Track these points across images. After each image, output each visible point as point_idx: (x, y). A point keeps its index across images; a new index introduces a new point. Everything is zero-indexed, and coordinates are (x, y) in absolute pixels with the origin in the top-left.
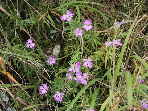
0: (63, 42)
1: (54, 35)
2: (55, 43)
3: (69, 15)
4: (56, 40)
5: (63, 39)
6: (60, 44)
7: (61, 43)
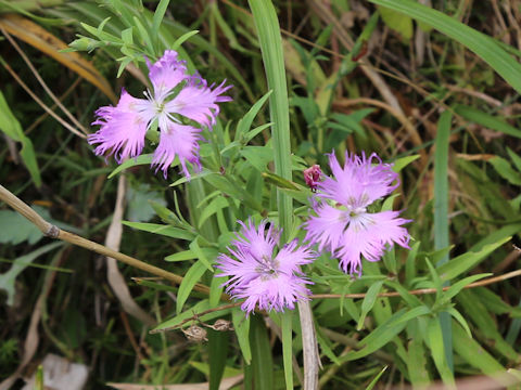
0: (118, 326)
1: (26, 261)
2: (32, 340)
3: (173, 106)
4: (41, 304)
5: (115, 302)
6: (86, 353)
7: (97, 344)
